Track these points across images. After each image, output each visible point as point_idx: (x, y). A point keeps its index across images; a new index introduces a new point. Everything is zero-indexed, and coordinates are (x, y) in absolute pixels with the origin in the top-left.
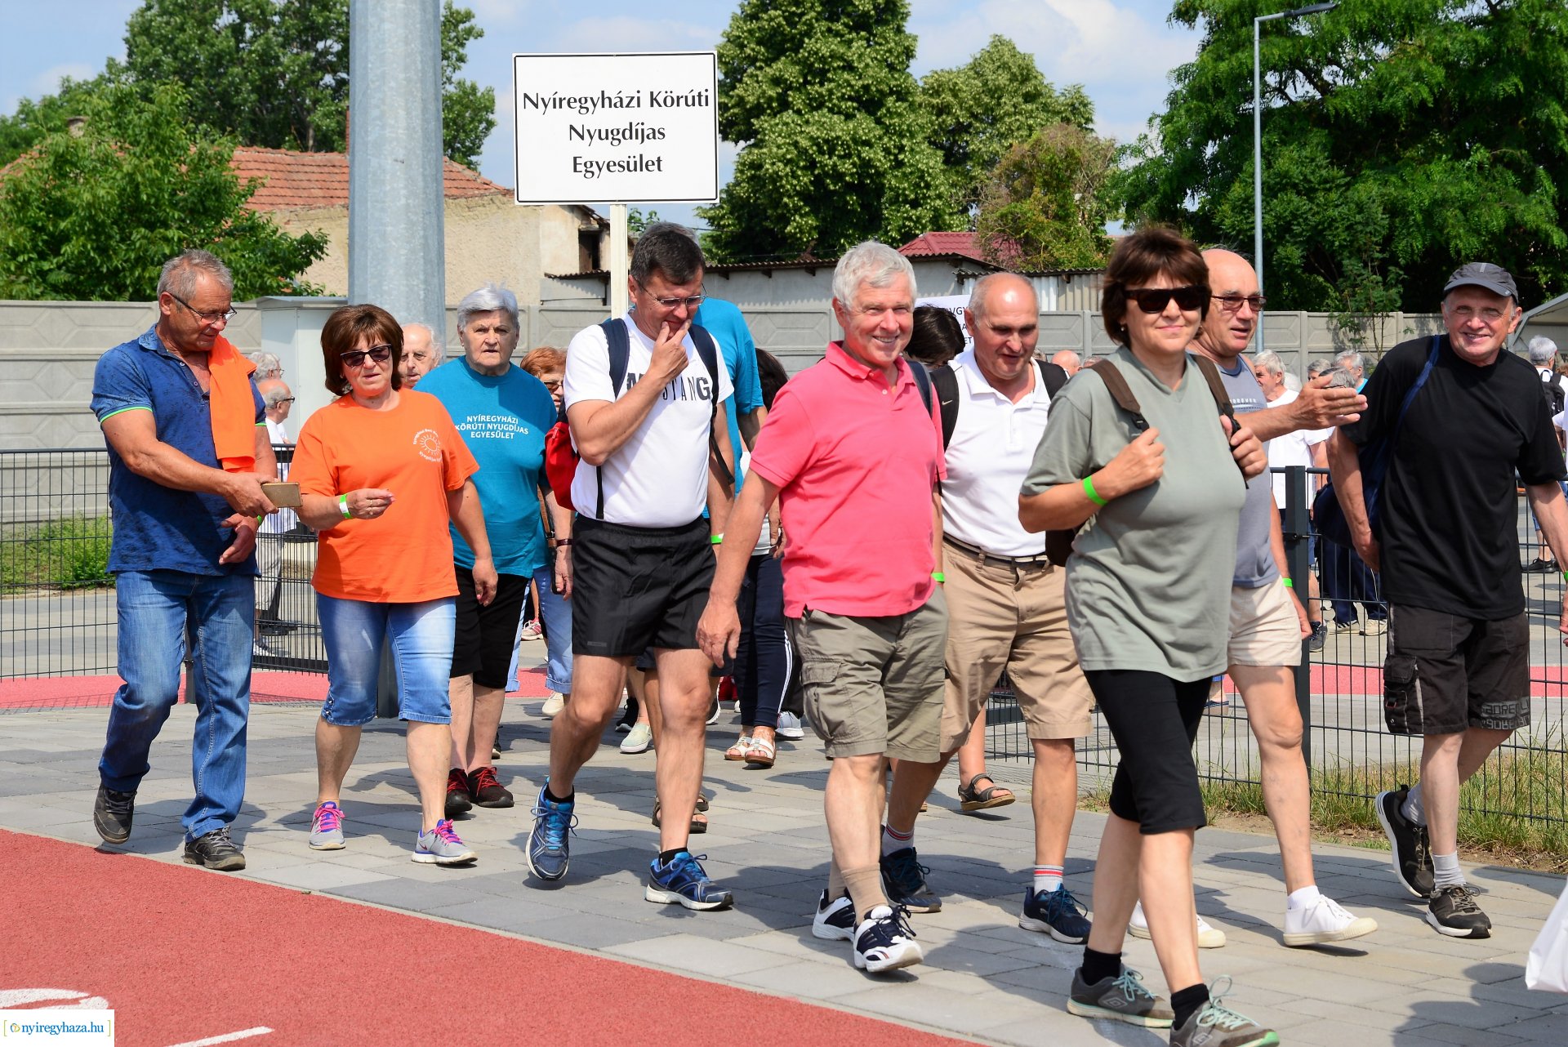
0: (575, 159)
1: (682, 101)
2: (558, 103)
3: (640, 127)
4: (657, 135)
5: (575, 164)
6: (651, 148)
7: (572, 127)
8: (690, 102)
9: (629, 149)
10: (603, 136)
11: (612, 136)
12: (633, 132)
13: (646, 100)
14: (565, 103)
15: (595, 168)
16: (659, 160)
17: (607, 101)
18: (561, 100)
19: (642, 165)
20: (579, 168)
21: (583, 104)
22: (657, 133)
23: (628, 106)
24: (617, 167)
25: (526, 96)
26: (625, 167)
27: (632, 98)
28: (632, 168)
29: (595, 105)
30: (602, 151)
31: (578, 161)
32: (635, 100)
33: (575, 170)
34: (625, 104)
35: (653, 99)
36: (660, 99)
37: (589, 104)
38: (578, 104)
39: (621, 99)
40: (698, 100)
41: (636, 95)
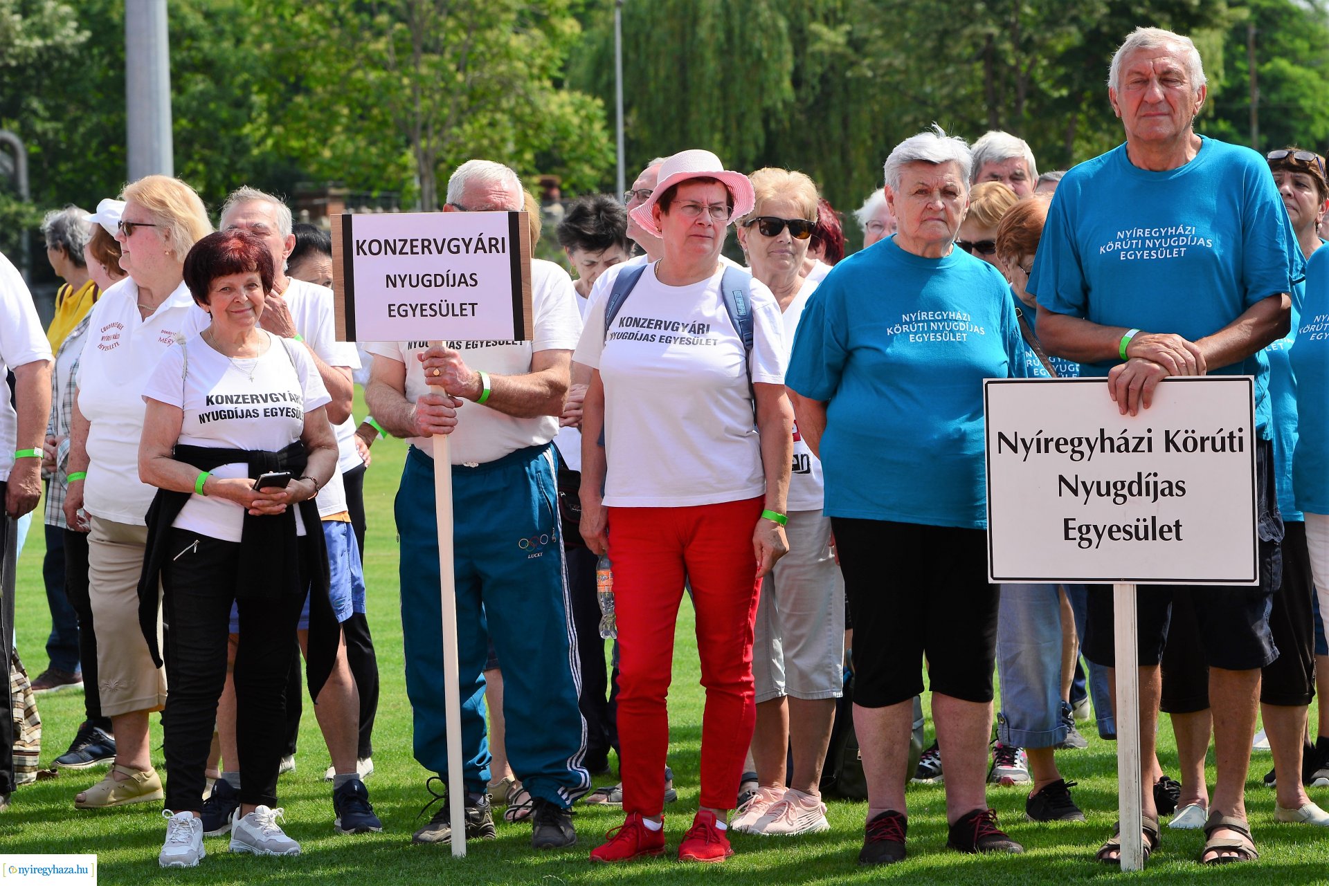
0: (1066, 521)
1: (1208, 444)
2: (1043, 445)
3: (1152, 479)
4: (1175, 490)
5: (1067, 529)
6: (1166, 510)
7: (1062, 479)
8: (1218, 446)
9: (1139, 509)
10: (1103, 491)
11: (1116, 490)
12: (1143, 486)
13: (1159, 442)
14: (1052, 445)
15: (1092, 535)
16: (1178, 525)
17: (1107, 443)
18: (1047, 441)
19: (1154, 531)
20: (1072, 534)
21: (1076, 447)
22: (1176, 489)
23: (1135, 450)
24: (1122, 534)
25: (1001, 436)
26: (1132, 533)
27: (1141, 439)
28: (1142, 535)
29: (1092, 449)
30: (1101, 511)
31: (1071, 524)
32: (1145, 442)
33: (1067, 537)
34: (1131, 448)
35: (1169, 442)
36: (1179, 441)
37: (1084, 447)
38: (1069, 447)
39: (1126, 440)
40: (1229, 443)
41: (1147, 435)
